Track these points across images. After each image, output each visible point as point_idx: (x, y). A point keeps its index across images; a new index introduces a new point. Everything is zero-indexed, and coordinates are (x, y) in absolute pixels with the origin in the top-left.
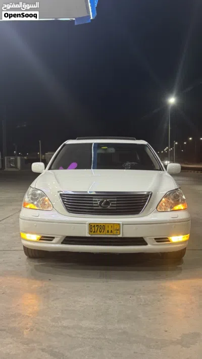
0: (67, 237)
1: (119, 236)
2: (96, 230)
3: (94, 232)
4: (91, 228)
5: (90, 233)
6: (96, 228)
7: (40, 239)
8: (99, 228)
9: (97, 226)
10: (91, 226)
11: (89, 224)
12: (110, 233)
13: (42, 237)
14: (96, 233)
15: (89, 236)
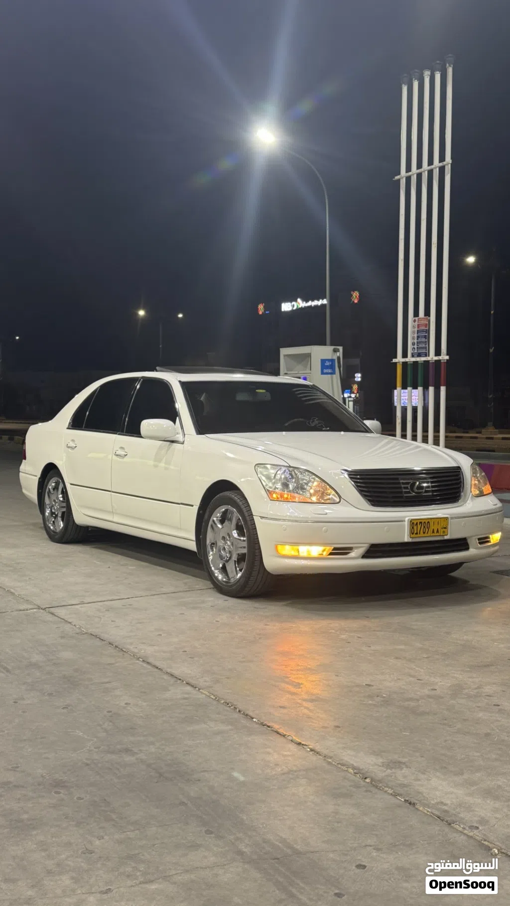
0: (373, 546)
1: (446, 538)
2: (419, 529)
3: (417, 534)
4: (413, 528)
5: (412, 536)
6: (419, 526)
7: (331, 554)
8: (423, 527)
9: (421, 523)
10: (413, 524)
11: (411, 522)
12: (435, 534)
13: (335, 549)
14: (419, 535)
15: (410, 540)
